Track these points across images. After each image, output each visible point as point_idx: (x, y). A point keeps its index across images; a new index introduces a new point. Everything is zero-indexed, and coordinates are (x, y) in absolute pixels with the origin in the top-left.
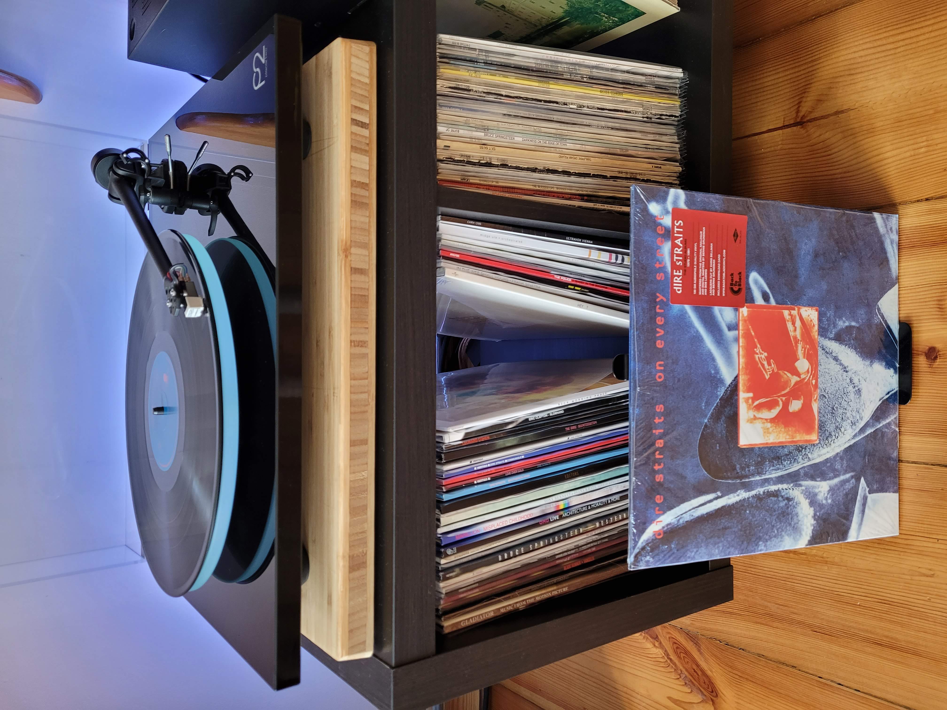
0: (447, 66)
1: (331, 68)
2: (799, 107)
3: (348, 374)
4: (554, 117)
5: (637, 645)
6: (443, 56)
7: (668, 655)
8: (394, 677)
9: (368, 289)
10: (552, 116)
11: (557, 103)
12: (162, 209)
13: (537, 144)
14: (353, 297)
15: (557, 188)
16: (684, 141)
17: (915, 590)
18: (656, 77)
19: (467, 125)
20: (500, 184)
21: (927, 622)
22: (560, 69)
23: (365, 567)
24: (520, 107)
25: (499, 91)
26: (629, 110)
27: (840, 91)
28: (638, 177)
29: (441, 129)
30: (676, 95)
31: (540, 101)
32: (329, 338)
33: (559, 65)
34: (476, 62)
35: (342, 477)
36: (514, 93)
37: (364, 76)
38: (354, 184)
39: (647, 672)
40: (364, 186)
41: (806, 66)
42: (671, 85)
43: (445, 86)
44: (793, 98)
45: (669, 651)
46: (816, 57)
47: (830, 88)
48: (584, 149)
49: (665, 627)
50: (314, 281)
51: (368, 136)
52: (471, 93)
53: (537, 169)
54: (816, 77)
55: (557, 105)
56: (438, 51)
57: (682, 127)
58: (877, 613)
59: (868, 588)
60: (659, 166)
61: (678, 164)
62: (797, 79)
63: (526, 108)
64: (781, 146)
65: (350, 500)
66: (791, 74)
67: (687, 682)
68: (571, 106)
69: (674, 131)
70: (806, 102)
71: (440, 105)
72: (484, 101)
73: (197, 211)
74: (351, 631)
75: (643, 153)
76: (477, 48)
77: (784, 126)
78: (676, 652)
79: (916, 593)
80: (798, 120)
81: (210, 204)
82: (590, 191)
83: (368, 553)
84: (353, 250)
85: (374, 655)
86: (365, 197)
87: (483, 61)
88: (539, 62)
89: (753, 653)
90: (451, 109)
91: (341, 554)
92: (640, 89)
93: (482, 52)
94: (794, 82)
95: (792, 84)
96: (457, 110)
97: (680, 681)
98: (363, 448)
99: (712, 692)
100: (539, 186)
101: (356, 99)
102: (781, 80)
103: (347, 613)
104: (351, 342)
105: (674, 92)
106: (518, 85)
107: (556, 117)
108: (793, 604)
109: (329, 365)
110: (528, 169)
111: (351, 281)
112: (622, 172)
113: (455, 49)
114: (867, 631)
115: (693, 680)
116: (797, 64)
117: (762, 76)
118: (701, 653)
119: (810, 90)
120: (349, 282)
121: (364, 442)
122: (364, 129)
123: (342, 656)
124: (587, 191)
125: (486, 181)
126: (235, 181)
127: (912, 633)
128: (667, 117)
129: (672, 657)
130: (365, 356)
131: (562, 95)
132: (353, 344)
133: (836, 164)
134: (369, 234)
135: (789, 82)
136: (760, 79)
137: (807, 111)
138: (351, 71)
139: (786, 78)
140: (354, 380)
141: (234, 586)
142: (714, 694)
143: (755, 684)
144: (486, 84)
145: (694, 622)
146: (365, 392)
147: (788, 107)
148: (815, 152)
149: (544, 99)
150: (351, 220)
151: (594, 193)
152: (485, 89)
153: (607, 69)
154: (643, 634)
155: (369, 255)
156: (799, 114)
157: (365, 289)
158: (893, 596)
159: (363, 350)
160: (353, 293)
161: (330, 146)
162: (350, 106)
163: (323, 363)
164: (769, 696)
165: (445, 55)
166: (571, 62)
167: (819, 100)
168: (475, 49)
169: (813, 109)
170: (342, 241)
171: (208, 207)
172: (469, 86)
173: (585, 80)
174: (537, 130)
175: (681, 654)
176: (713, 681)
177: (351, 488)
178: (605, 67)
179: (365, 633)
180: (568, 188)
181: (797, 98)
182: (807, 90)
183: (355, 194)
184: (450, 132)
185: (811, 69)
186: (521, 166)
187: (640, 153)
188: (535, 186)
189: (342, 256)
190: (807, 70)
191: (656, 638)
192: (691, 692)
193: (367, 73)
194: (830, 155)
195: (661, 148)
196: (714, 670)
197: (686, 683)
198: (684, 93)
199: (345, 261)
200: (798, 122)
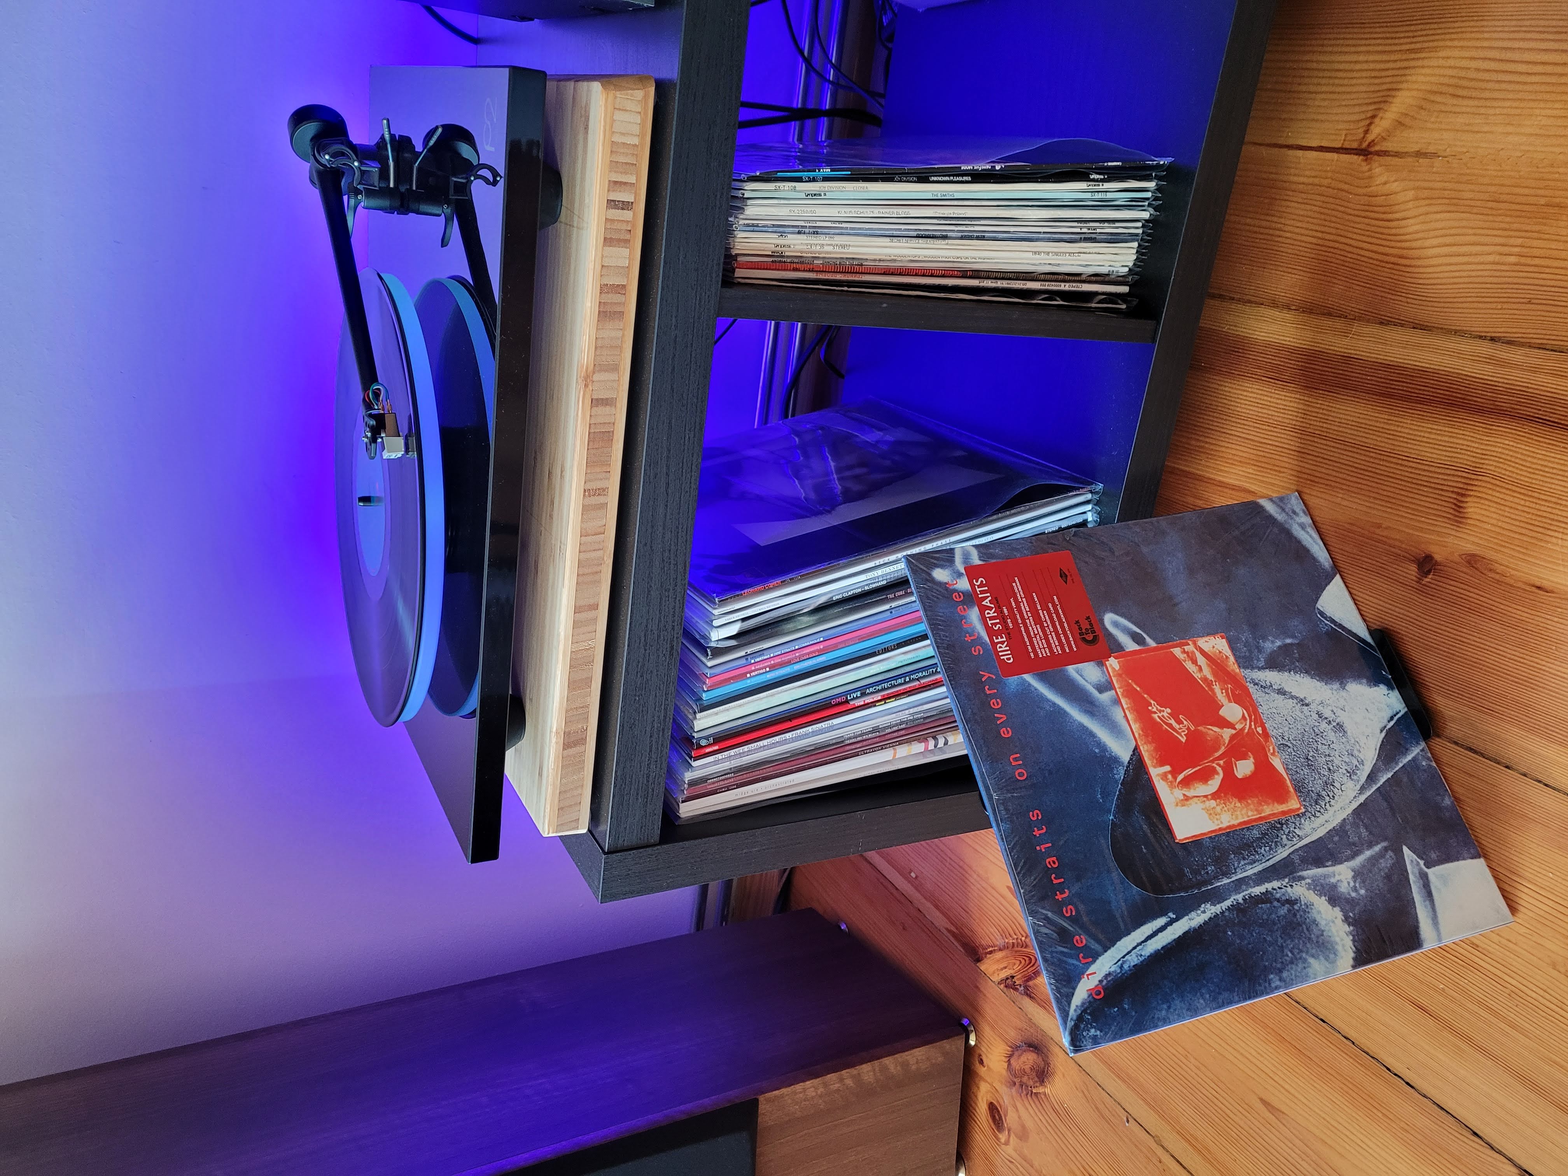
1: (588, 117)
2: (1370, 124)
3: (579, 528)
8: (605, 863)
9: (614, 424)
14: (592, 435)
23: (585, 744)
27: (1433, 119)
32: (561, 479)
35: (561, 647)
37: (631, 135)
38: (605, 289)
40: (620, 289)
41: (1401, 56)
44: (1367, 104)
46: (1418, 46)
47: (1421, 108)
51: (631, 219)
54: (1407, 82)
62: (1383, 73)
64: (1329, 181)
65: (570, 672)
66: (1374, 61)
70: (1382, 118)
74: (561, 809)
77: (1342, 148)
80: (1364, 146)
81: (440, 208)
83: (589, 729)
84: (597, 377)
85: (588, 831)
86: (620, 303)
91: (555, 728)
94: (1377, 77)
95: (1373, 81)
98: (591, 614)
101: (615, 172)
102: (1358, 67)
103: (558, 792)
104: (585, 490)
111: (591, 416)
116: (1387, 48)
117: (1335, 49)
119: (1395, 100)
120: (588, 417)
121: (594, 606)
122: (625, 211)
123: (549, 833)
130: (603, 507)
132: (587, 493)
133: (1395, 238)
134: (621, 351)
135: (1368, 74)
137: (1379, 134)
138: (613, 132)
139: (1366, 66)
140: (586, 536)
146: (599, 549)
147: (1356, 117)
148: (1371, 208)
150: (596, 338)
155: (620, 380)
156: (1368, 135)
157: (609, 423)
159: (601, 500)
160: (592, 430)
161: (580, 229)
162: (607, 183)
163: (553, 504)
167: (1400, 123)
169: (1389, 135)
170: (583, 368)
171: (440, 211)
177: (572, 660)
179: (579, 810)
181: (1373, 107)
182: (1389, 99)
183: (605, 302)
185: (1405, 64)
189: (582, 382)
190: (1399, 65)
193: (636, 130)
194: (1390, 220)
199: (585, 390)
200: (1362, 150)
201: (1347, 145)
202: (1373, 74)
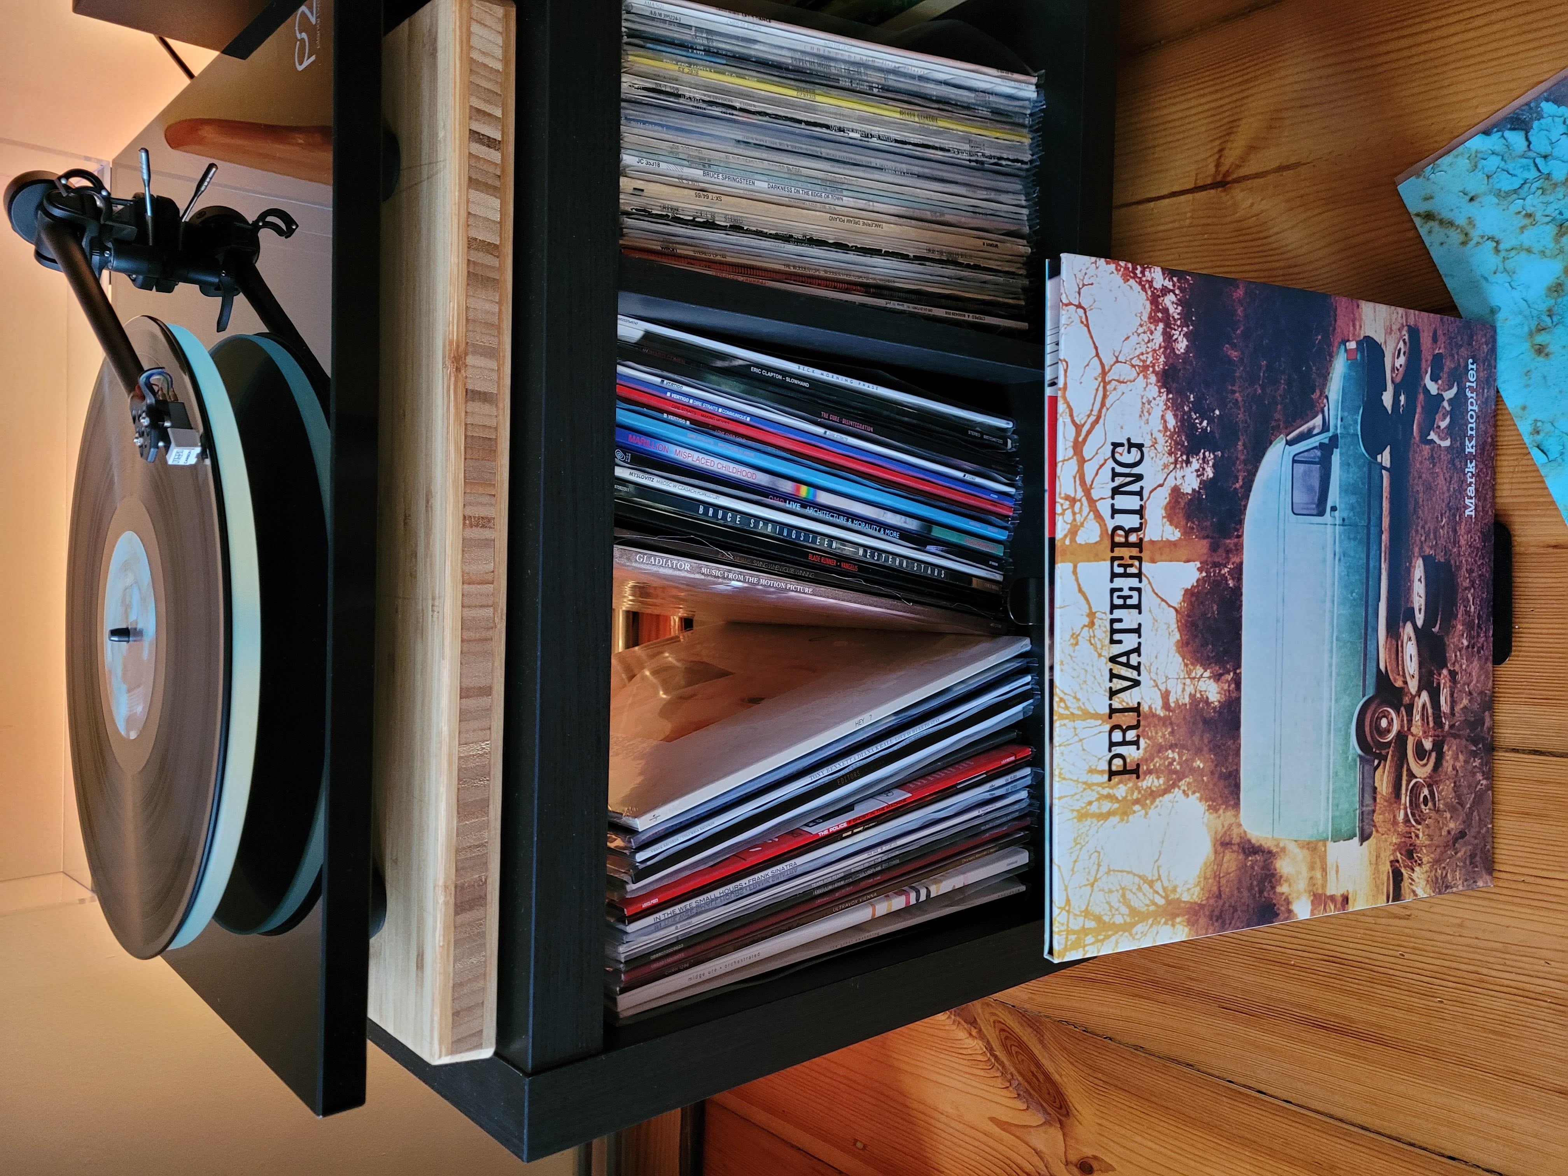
0: (641, 52)
1: (435, 40)
2: (1220, 157)
3: (459, 574)
4: (823, 150)
5: (941, 1034)
6: (633, 34)
7: (991, 1050)
8: (531, 1091)
9: (496, 429)
10: (818, 149)
11: (828, 127)
12: (133, 281)
13: (793, 194)
14: (469, 440)
15: (826, 272)
16: (1036, 204)
17: (1380, 939)
18: (992, 94)
19: (674, 156)
20: (728, 259)
21: (1398, 991)
22: (833, 71)
23: (484, 905)
24: (764, 131)
25: (729, 100)
26: (947, 147)
27: (1286, 134)
28: (961, 260)
29: (628, 159)
30: (1023, 126)
31: (799, 122)
32: (427, 511)
33: (832, 64)
34: (692, 48)
35: (445, 749)
36: (754, 106)
37: (494, 57)
38: (473, 244)
39: (957, 1077)
40: (491, 248)
41: (1233, 90)
42: (1017, 109)
43: (636, 86)
44: (1211, 141)
45: (993, 1044)
46: (1249, 76)
47: (1270, 127)
48: (871, 208)
49: (988, 1005)
50: (402, 411)
51: (499, 162)
52: (681, 101)
53: (791, 236)
54: (1247, 110)
55: (828, 131)
56: (624, 24)
57: (1033, 181)
58: (1320, 977)
59: (1308, 937)
60: (995, 243)
61: (1025, 242)
62: (1221, 110)
63: (773, 132)
64: (1191, 220)
65: (458, 789)
66: (1208, 102)
67: (1021, 1093)
68: (852, 135)
69: (1020, 187)
70: (1230, 149)
71: (626, 118)
72: (704, 115)
73: (197, 287)
74: (456, 1014)
75: (969, 220)
76: (693, 24)
77: (1197, 188)
78: (1004, 1045)
79: (1382, 945)
80: (1219, 179)
81: (219, 275)
82: (880, 280)
83: (489, 881)
84: (470, 360)
85: (496, 1053)
86: (494, 267)
87: (702, 48)
88: (798, 56)
89: (1127, 1045)
90: (647, 126)
91: (441, 882)
92: (966, 112)
93: (702, 32)
94: (1214, 115)
95: (1211, 119)
96: (657, 128)
97: (1010, 1092)
98: (483, 701)
99: (1061, 1108)
100: (794, 267)
101: (477, 97)
102: (1193, 111)
103: (451, 984)
104: (464, 517)
105: (1021, 121)
106: (763, 93)
107: (826, 150)
108: (1191, 964)
109: (426, 556)
110: (776, 237)
111: (466, 412)
112: (933, 251)
113: (654, 23)
114: (1304, 1006)
115: (1031, 1091)
116: (1218, 87)
117: (1163, 104)
118: (1044, 1046)
119: (1239, 129)
120: (463, 414)
121: (486, 691)
122: (492, 150)
123: (440, 1057)
124: (875, 279)
125: (704, 253)
126: (265, 236)
127: (1375, 1009)
128: (1009, 163)
129: (997, 1053)
130: (488, 543)
131: (836, 114)
132: (467, 522)
133: (1277, 251)
134: (499, 333)
135: (1205, 115)
136: (1159, 108)
137: (1232, 164)
138: (470, 48)
139: (1200, 109)
140: (469, 584)
141: (252, 940)
142: (1064, 1111)
143: (1127, 1094)
144: (708, 88)
145: (1034, 996)
146: (488, 606)
147: (1203, 156)
148: (1244, 232)
149: (806, 119)
150: (467, 307)
151: (887, 283)
152: (705, 95)
153: (912, 77)
154: (953, 1017)
155: (499, 370)
156: (1220, 168)
157: (490, 427)
158: (1345, 950)
159: (487, 534)
160: (469, 434)
161: (432, 176)
162: (468, 107)
163: (415, 555)
164: (1150, 1113)
165: (638, 33)
166: (852, 59)
167: (1251, 147)
168: (689, 27)
169: (1243, 160)
170: (451, 343)
171: (216, 280)
172: (677, 89)
173: (875, 91)
174: (794, 171)
175: (1013, 1048)
176: (1063, 1091)
177: (459, 770)
178: (909, 72)
179: (482, 1016)
180: (843, 272)
181: (1218, 142)
182: (1235, 130)
183: (474, 262)
184: (643, 165)
185: (1239, 96)
186: (765, 231)
187: (963, 220)
188: (788, 266)
189: (451, 369)
190: (1235, 98)
191: (973, 1023)
192: (1027, 1109)
193: (499, 53)
194: (1265, 238)
195: (997, 213)
196: (1064, 1073)
197: (1019, 1095)
198: (1038, 123)
199: (456, 377)
200: (1219, 182)
201: (1200, 183)
202: (1210, 113)
